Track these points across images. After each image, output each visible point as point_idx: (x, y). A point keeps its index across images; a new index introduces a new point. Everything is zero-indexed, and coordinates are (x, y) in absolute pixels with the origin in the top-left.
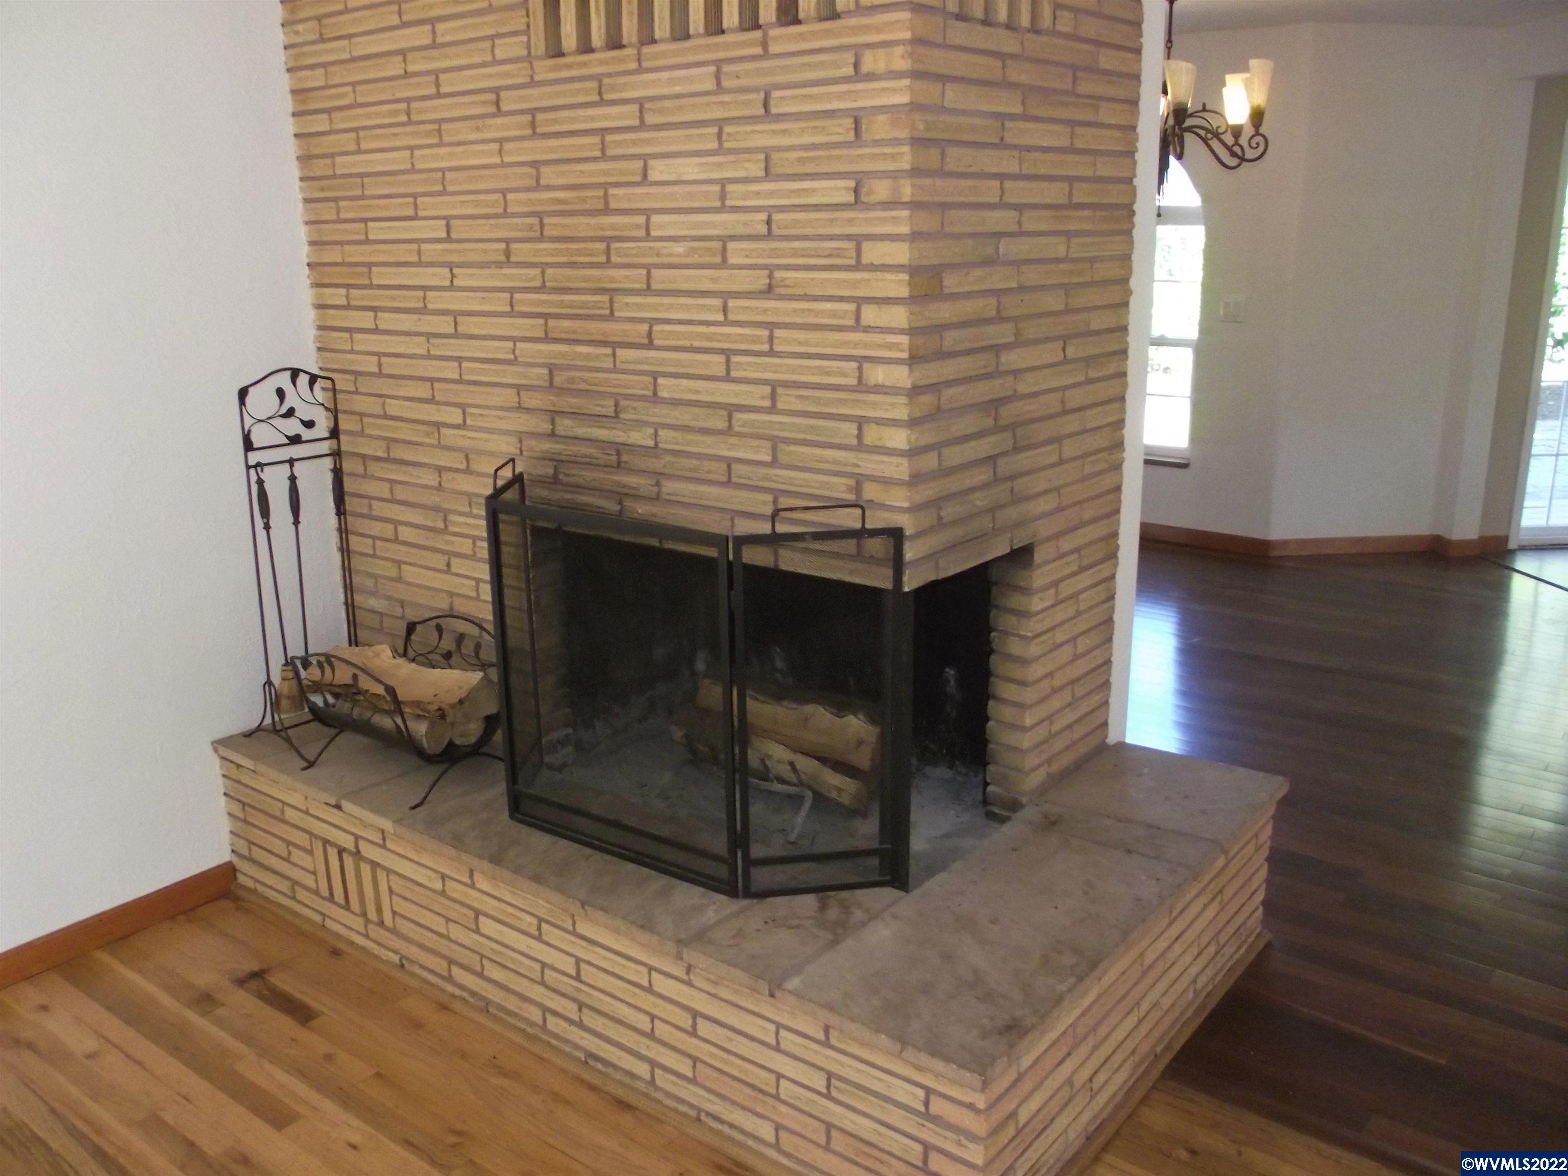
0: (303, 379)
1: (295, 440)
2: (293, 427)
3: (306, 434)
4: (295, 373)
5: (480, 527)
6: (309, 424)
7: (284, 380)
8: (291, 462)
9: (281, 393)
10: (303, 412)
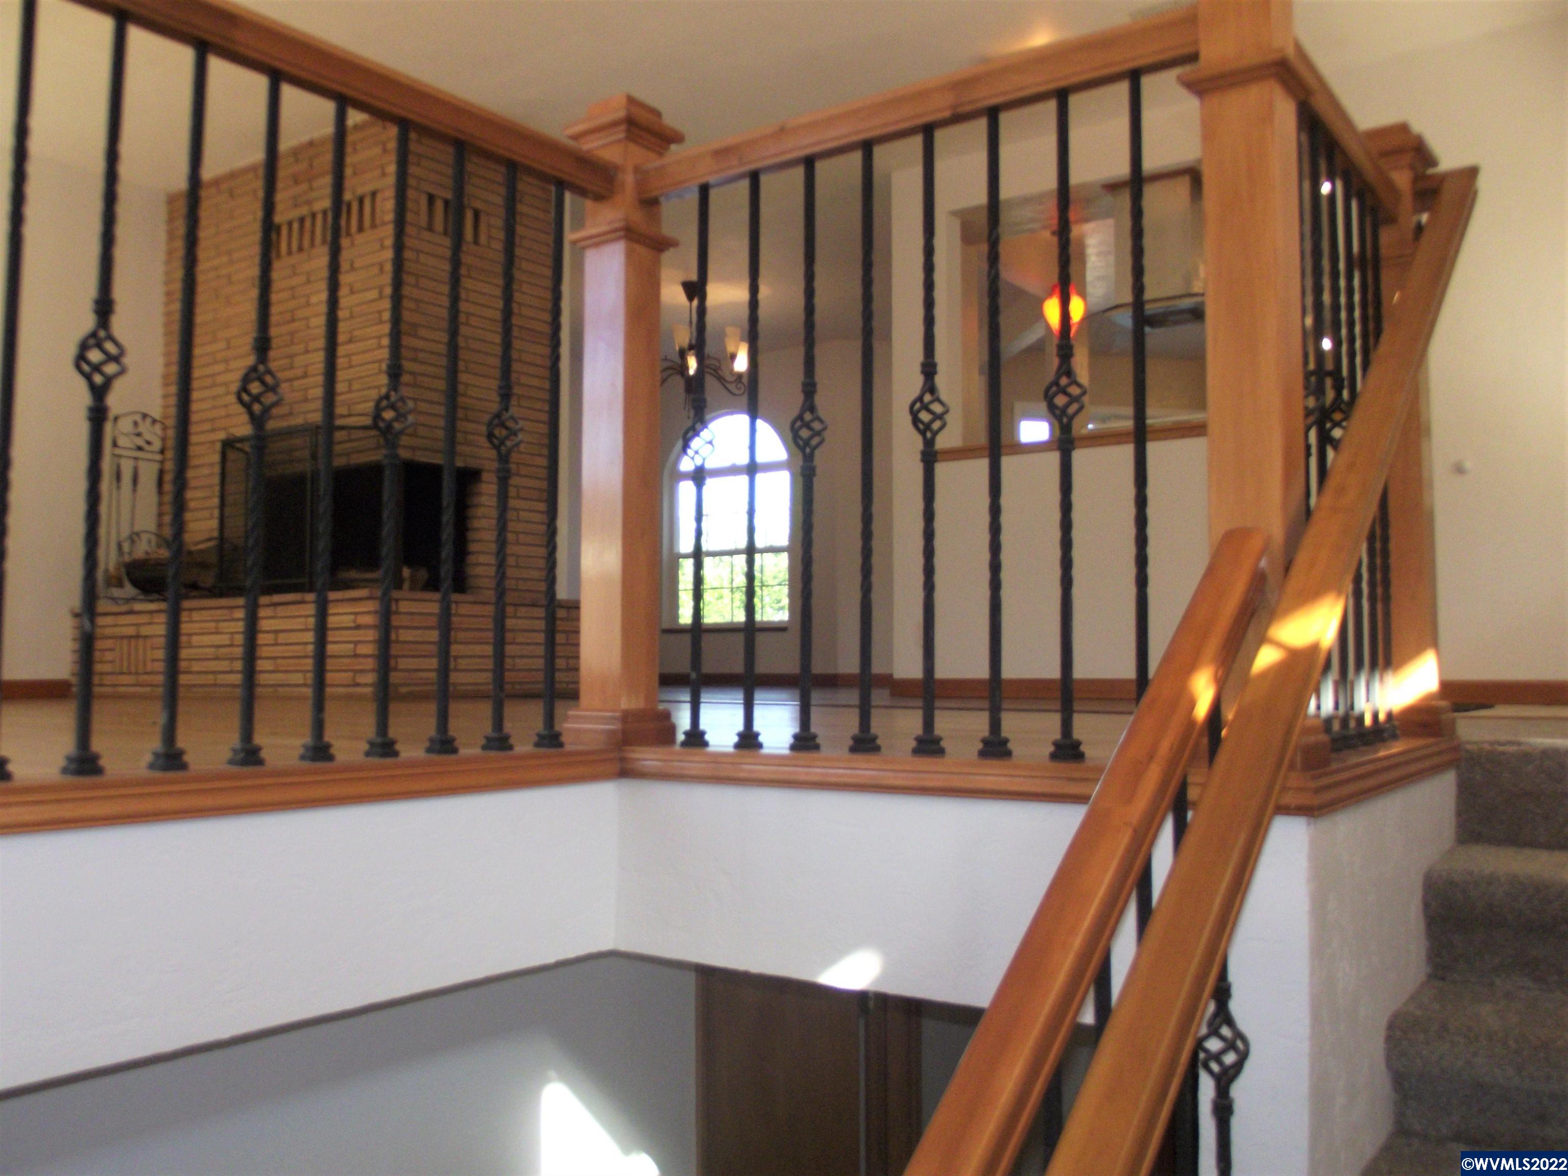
0: (148, 421)
1: (140, 448)
2: (140, 442)
3: (146, 447)
4: (145, 416)
5: (216, 458)
6: (149, 443)
7: (138, 418)
8: (136, 459)
9: (136, 424)
10: (148, 437)
